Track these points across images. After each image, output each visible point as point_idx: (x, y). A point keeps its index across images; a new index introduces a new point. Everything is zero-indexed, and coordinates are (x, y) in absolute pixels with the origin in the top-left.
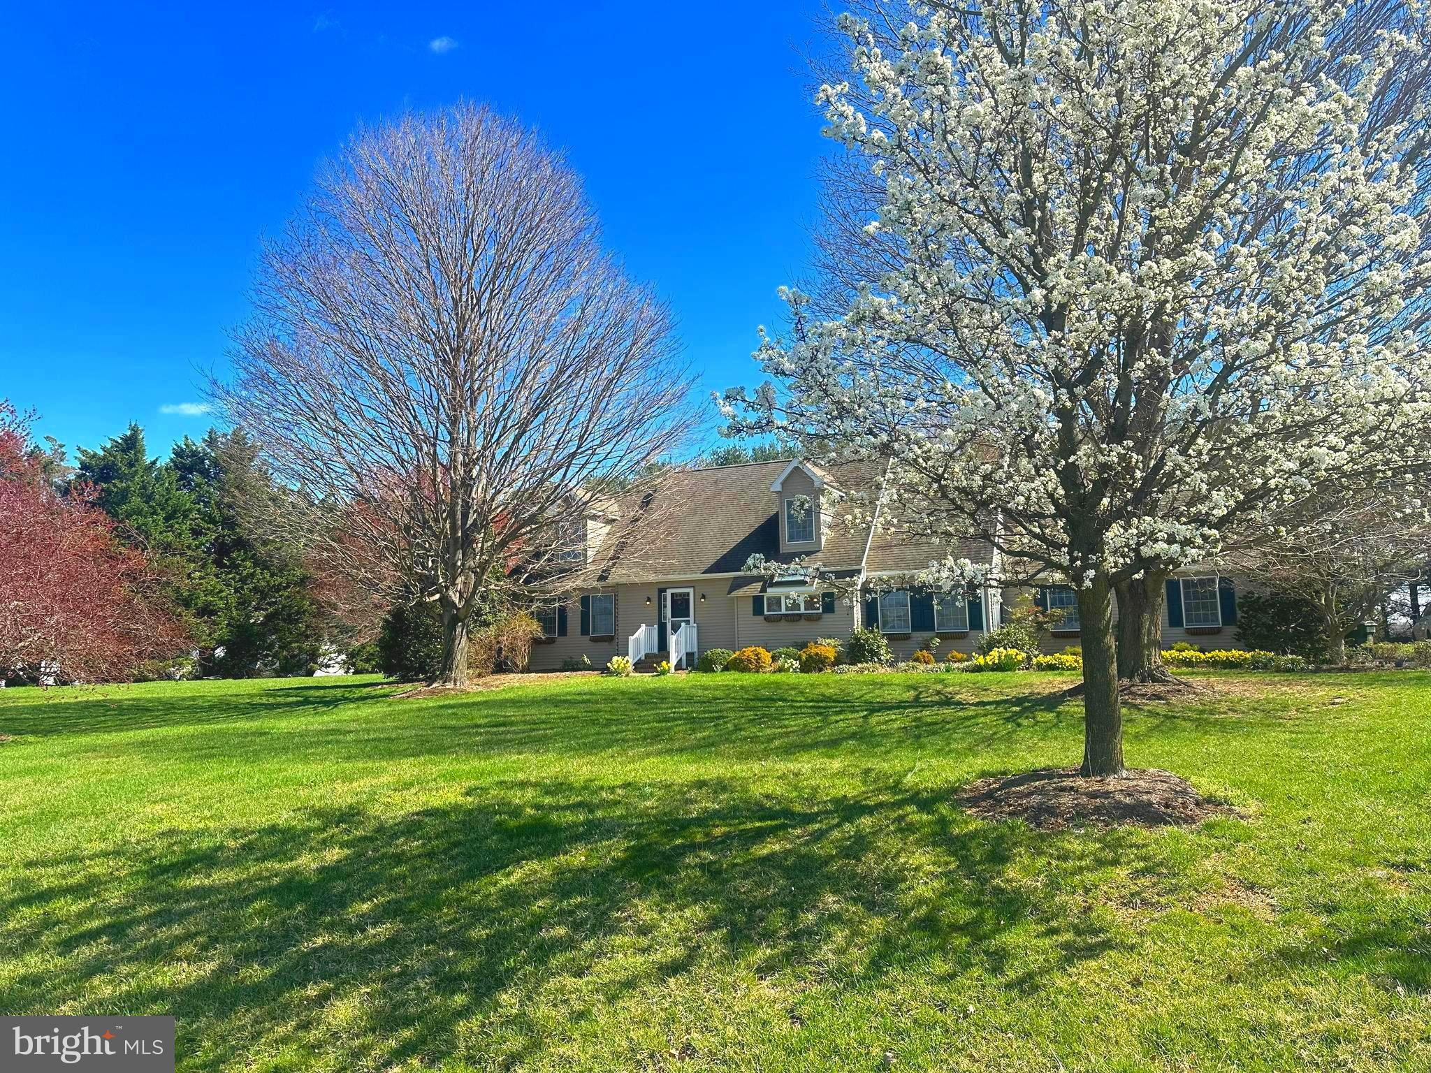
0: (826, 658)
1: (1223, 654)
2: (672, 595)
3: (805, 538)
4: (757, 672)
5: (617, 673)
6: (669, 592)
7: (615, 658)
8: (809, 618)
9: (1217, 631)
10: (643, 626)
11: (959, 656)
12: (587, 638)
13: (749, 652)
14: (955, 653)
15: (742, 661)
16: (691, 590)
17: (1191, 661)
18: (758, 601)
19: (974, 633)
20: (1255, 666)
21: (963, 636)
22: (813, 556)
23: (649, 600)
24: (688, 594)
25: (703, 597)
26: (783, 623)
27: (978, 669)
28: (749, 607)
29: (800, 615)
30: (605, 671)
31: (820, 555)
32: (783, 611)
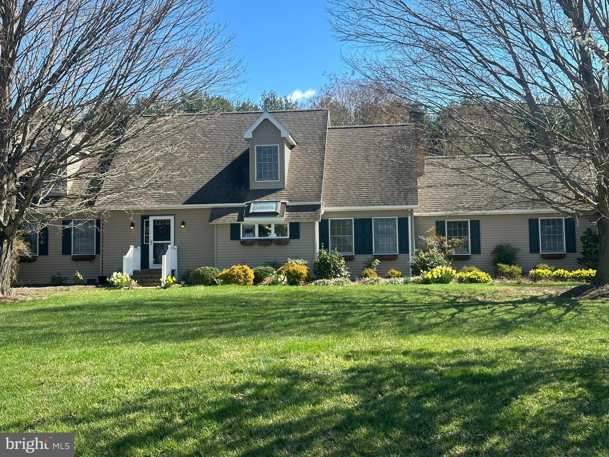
0: (301, 274)
2: (154, 221)
3: (271, 178)
4: (245, 284)
5: (119, 286)
6: (151, 219)
7: (115, 274)
8: (278, 242)
9: (561, 257)
10: (132, 248)
11: (397, 273)
12: (68, 257)
13: (237, 269)
14: (393, 271)
15: (233, 276)
16: (172, 218)
17: (563, 277)
18: (235, 229)
19: (402, 256)
21: (393, 258)
22: (279, 193)
23: (132, 225)
24: (169, 221)
25: (183, 223)
26: (256, 247)
27: (426, 282)
28: (228, 231)
29: (271, 241)
31: (284, 192)
32: (257, 237)
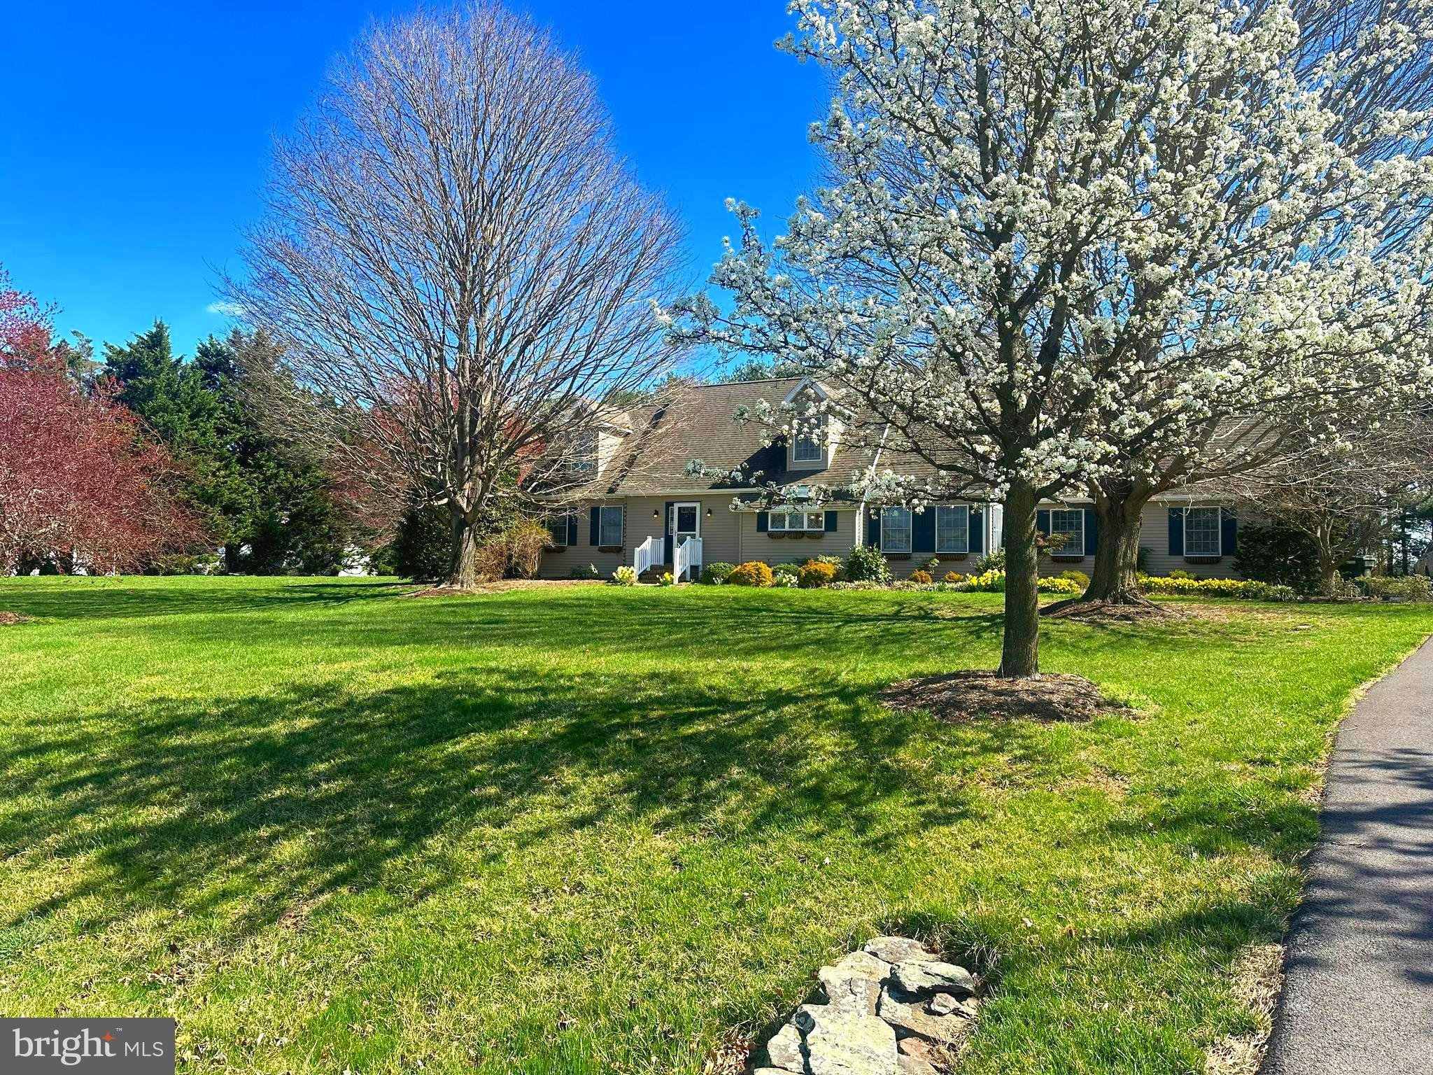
0: (825, 575)
1: (1215, 583)
2: (680, 508)
3: (811, 457)
4: (757, 585)
5: (621, 582)
6: (676, 506)
7: (620, 568)
8: (811, 535)
9: (1216, 561)
10: (650, 539)
11: (957, 576)
12: (595, 548)
13: (750, 566)
14: (952, 574)
15: (743, 575)
16: (697, 505)
17: (1183, 589)
18: (762, 519)
19: (973, 555)
20: (1246, 595)
21: (961, 558)
22: (819, 475)
23: (656, 513)
24: (694, 509)
25: (710, 512)
26: (786, 540)
27: (971, 589)
28: (755, 520)
29: (803, 534)
30: (611, 580)
31: (825, 473)
32: (787, 528)
